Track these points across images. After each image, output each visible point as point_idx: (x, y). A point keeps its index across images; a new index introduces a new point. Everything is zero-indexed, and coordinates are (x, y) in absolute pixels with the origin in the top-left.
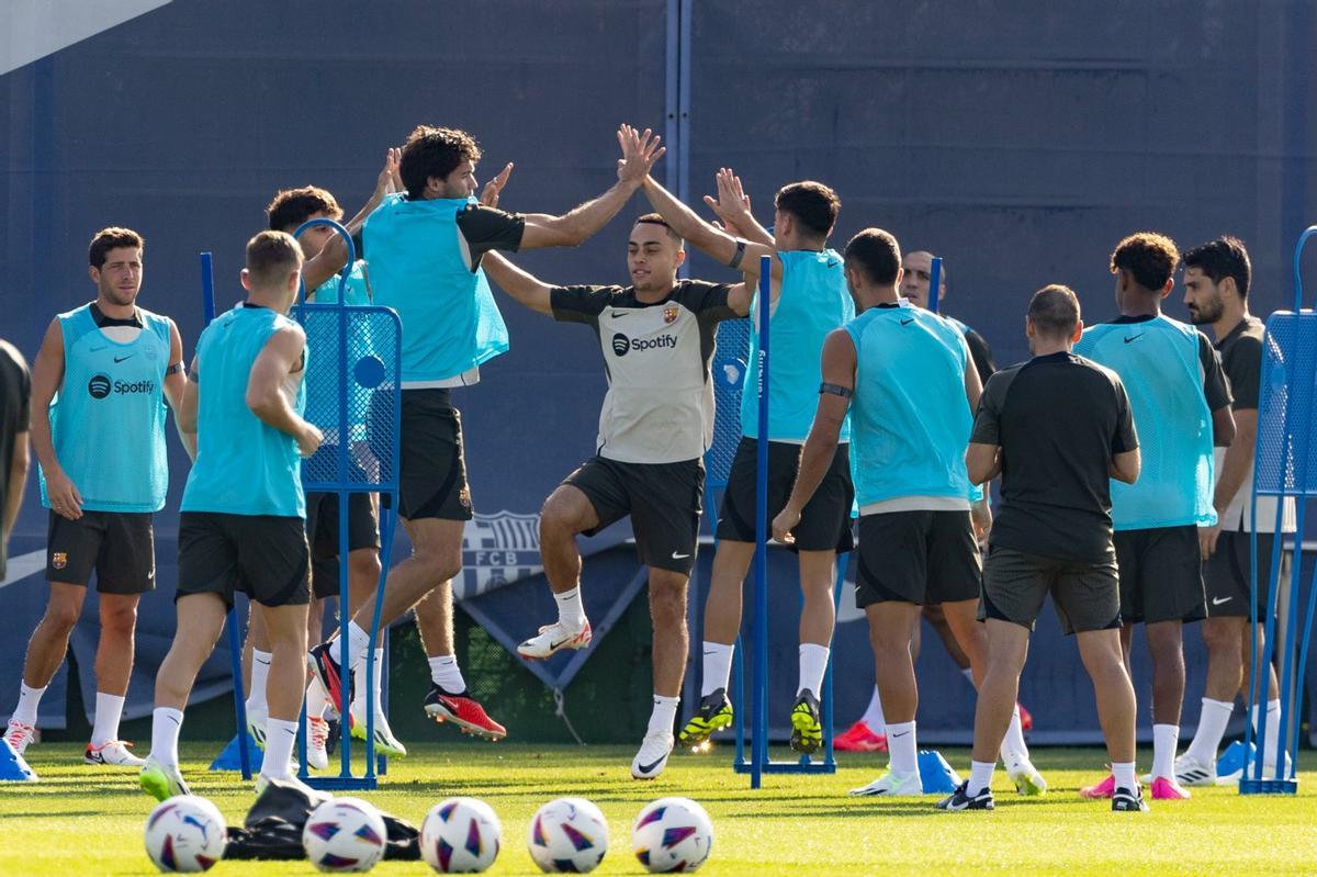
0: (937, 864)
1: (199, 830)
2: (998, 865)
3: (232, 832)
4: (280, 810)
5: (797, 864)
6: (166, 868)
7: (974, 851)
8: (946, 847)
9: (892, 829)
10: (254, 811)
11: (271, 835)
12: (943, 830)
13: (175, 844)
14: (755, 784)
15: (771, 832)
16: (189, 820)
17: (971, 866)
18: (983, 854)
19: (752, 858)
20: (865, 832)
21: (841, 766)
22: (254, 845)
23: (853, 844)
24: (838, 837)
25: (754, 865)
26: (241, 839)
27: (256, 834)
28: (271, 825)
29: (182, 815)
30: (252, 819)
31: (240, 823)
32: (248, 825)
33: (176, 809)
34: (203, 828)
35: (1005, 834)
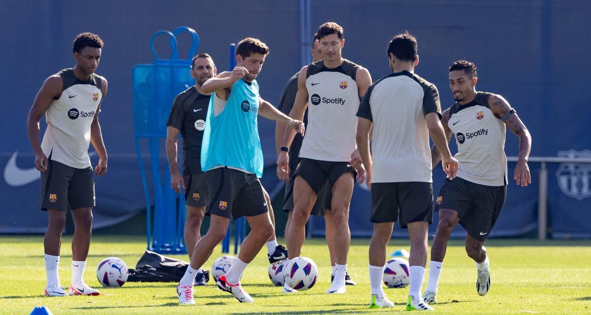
1: (118, 270)
3: (130, 271)
4: (149, 262)
6: (106, 285)
10: (139, 263)
11: (146, 272)
13: (109, 275)
16: (114, 266)
22: (140, 276)
26: (134, 274)
27: (140, 272)
28: (146, 268)
29: (111, 264)
30: (138, 266)
31: (134, 268)
32: (137, 268)
33: (109, 262)
34: (120, 269)
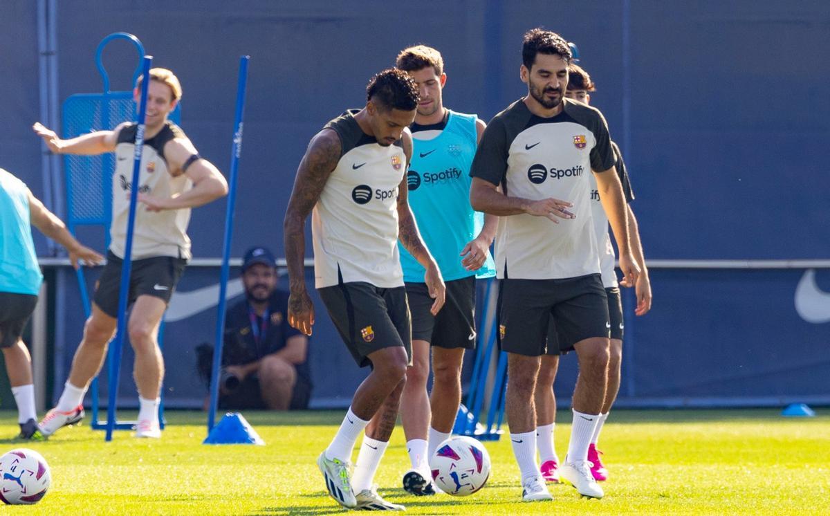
0: (239, 495)
2: (285, 495)
5: (138, 496)
7: (266, 485)
8: (246, 483)
9: (207, 470)
12: (244, 470)
14: (109, 438)
15: (119, 473)
17: (264, 496)
18: (274, 488)
19: (105, 492)
20: (187, 472)
21: (169, 424)
23: (179, 482)
24: (168, 476)
25: (107, 497)
35: (288, 473)
